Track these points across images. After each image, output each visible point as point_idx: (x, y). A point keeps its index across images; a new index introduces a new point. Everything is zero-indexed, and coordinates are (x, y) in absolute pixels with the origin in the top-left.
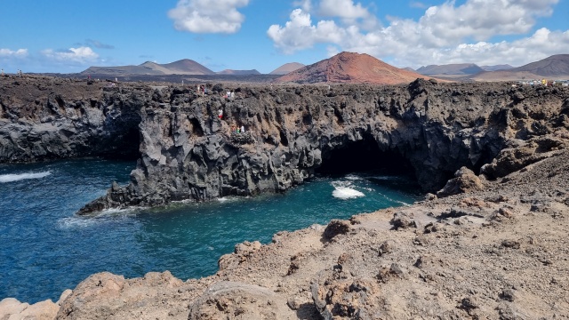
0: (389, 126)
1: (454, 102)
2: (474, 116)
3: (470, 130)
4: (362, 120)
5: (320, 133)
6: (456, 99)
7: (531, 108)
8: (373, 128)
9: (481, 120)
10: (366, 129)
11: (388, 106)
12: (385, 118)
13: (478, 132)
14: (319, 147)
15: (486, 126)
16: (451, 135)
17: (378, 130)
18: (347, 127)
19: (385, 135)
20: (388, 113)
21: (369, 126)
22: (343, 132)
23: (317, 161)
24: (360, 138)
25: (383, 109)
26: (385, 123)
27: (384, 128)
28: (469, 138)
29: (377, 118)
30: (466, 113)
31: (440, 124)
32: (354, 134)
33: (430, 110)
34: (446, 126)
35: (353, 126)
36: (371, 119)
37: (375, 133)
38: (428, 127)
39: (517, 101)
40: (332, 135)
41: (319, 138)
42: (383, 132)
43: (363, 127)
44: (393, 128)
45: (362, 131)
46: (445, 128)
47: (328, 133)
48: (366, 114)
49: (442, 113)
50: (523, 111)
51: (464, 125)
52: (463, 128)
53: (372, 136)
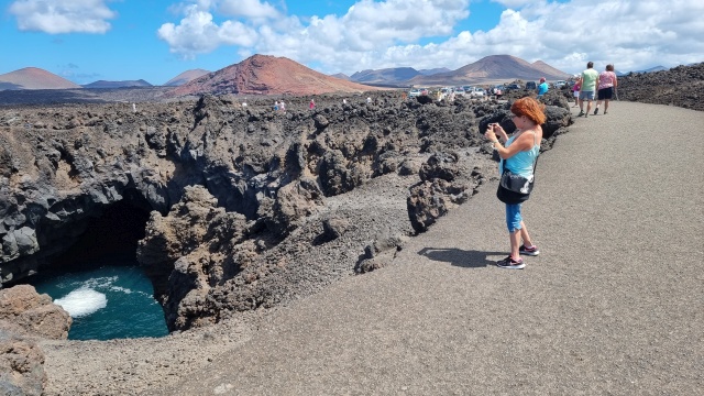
0: (164, 174)
1: (249, 132)
2: (268, 153)
3: (264, 176)
4: (117, 166)
5: (21, 199)
6: (252, 126)
7: (334, 140)
8: (137, 180)
9: (276, 160)
10: (125, 181)
11: (162, 141)
12: (157, 161)
13: (273, 179)
14: (27, 223)
15: (282, 170)
16: (242, 186)
17: (146, 181)
18: (86, 182)
19: (159, 191)
20: (164, 153)
21: (129, 176)
22: (77, 191)
23: (23, 249)
24: (118, 197)
25: (154, 146)
26: (157, 169)
27: (156, 178)
28: (262, 189)
29: (143, 161)
30: (259, 150)
31: (225, 169)
32: (105, 192)
33: (210, 147)
34: (233, 171)
35: (98, 178)
36: (133, 166)
37: (142, 186)
38: (210, 174)
39: (320, 128)
40: (50, 201)
41: (21, 208)
42: (155, 185)
43: (120, 179)
44: (168, 178)
45: (118, 185)
46: (232, 175)
47: (42, 197)
48: (123, 157)
49: (230, 150)
50: (324, 145)
51: (257, 169)
52: (257, 173)
53: (139, 192)
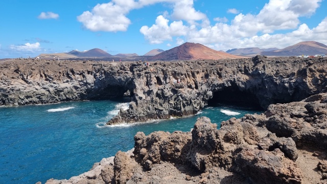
0: (244, 78)
1: (277, 66)
2: (289, 72)
3: (288, 79)
4: (231, 76)
5: (212, 82)
8: (236, 80)
9: (293, 74)
10: (233, 80)
11: (243, 69)
12: (241, 75)
13: (292, 79)
14: (211, 90)
15: (296, 77)
16: (278, 82)
17: (239, 81)
19: (242, 83)
22: (222, 82)
23: (210, 97)
24: (230, 85)
25: (241, 71)
27: (242, 80)
28: (287, 83)
29: (238, 75)
31: (272, 77)
32: (227, 83)
33: (266, 70)
34: (275, 77)
35: (226, 79)
36: (235, 76)
38: (266, 78)
39: (310, 64)
40: (217, 84)
41: (211, 85)
44: (246, 80)
48: (232, 73)
49: (272, 71)
50: (314, 69)
52: (284, 78)
53: (236, 84)
